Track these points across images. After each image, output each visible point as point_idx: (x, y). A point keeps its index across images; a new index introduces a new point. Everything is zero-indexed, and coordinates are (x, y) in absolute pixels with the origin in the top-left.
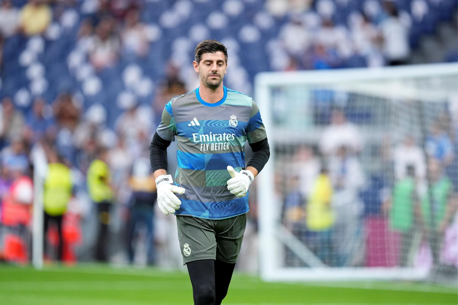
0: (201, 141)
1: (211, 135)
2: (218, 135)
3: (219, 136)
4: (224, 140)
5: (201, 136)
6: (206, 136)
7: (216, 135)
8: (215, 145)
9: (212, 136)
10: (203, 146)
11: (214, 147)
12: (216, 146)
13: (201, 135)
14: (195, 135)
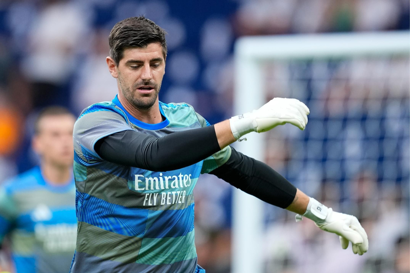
0: (147, 189)
1: (161, 178)
2: (173, 177)
3: (174, 179)
4: (182, 186)
5: (147, 180)
6: (155, 180)
7: (170, 177)
8: (167, 195)
9: (164, 180)
10: (148, 196)
11: (166, 199)
12: (169, 198)
13: (148, 178)
14: (139, 178)
